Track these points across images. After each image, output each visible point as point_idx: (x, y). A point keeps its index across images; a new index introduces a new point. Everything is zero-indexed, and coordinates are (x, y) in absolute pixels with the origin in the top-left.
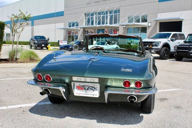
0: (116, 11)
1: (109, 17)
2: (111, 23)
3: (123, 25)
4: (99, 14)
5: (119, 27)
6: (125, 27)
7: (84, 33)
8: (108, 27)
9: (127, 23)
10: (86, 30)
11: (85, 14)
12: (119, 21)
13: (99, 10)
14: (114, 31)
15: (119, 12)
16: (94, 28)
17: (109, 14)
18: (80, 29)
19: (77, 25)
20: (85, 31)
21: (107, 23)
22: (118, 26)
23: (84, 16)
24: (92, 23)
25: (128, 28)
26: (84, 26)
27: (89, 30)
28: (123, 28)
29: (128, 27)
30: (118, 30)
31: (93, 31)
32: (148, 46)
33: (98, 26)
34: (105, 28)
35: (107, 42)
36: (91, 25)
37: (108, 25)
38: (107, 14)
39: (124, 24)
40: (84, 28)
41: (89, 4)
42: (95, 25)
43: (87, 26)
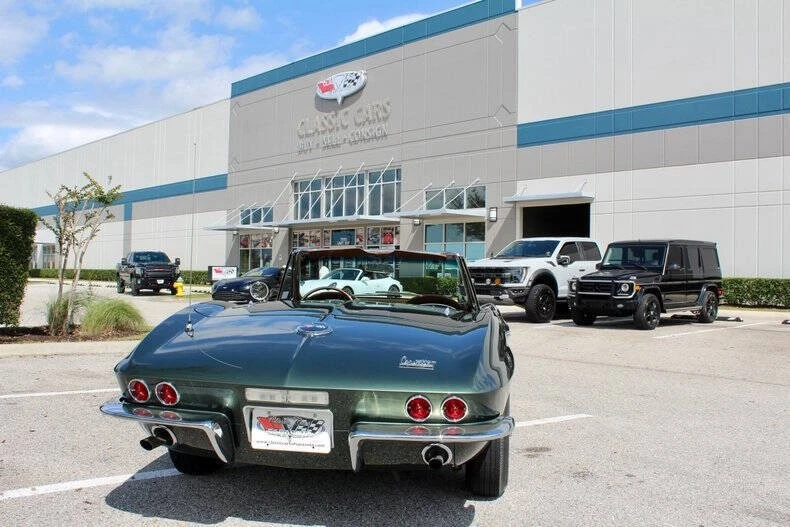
0: (393, 174)
1: (367, 193)
2: (374, 211)
3: (414, 217)
4: (338, 181)
5: (398, 223)
6: (417, 221)
7: (290, 244)
8: (365, 224)
9: (424, 211)
10: (297, 232)
11: (295, 184)
12: (398, 205)
13: (338, 169)
14: (385, 235)
15: (399, 178)
16: (322, 227)
17: (367, 184)
18: (276, 229)
19: (269, 218)
20: (294, 235)
21: (361, 212)
22: (398, 220)
23: (291, 190)
24: (317, 212)
25: (427, 226)
26: (292, 220)
27: (307, 233)
28: (411, 226)
29: (426, 223)
30: (397, 233)
31: (319, 235)
32: (488, 281)
33: (333, 219)
34: (356, 226)
35: (361, 271)
36: (314, 217)
37: (366, 216)
38: (361, 182)
39: (417, 213)
40: (291, 228)
41: (305, 151)
42: (323, 217)
43: (300, 221)
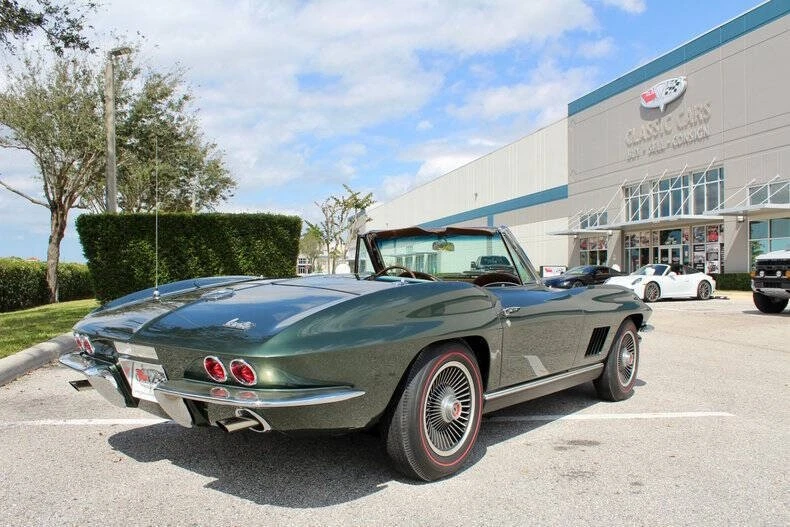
0: (716, 173)
1: (691, 194)
2: (699, 211)
3: (736, 214)
4: (664, 185)
5: (722, 221)
6: (741, 218)
7: (622, 243)
8: (690, 223)
9: (750, 207)
10: (629, 234)
11: (626, 190)
12: (722, 199)
13: (663, 174)
14: (710, 233)
15: (722, 177)
16: (650, 227)
17: (691, 183)
18: (610, 232)
19: (603, 222)
20: (626, 236)
21: (686, 212)
22: (722, 217)
23: (622, 195)
24: (646, 215)
25: (751, 223)
26: (623, 222)
27: (637, 234)
28: (734, 224)
29: (750, 219)
30: (722, 231)
31: (648, 236)
32: (779, 274)
33: (660, 219)
34: (682, 225)
36: (643, 218)
37: (692, 216)
38: (686, 184)
39: (739, 208)
40: (623, 230)
41: (634, 159)
42: (651, 219)
43: (631, 222)
